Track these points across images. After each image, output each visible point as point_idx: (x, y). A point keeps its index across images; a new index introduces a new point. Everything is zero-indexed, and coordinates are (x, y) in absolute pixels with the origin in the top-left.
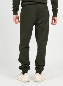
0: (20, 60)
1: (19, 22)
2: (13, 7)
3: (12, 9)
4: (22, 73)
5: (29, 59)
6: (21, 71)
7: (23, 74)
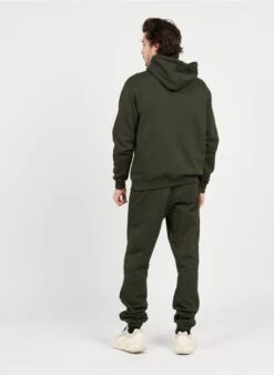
0: (124, 296)
1: (125, 201)
2: (115, 171)
3: (113, 175)
4: (127, 331)
5: (145, 296)
6: (125, 324)
7: (131, 331)
